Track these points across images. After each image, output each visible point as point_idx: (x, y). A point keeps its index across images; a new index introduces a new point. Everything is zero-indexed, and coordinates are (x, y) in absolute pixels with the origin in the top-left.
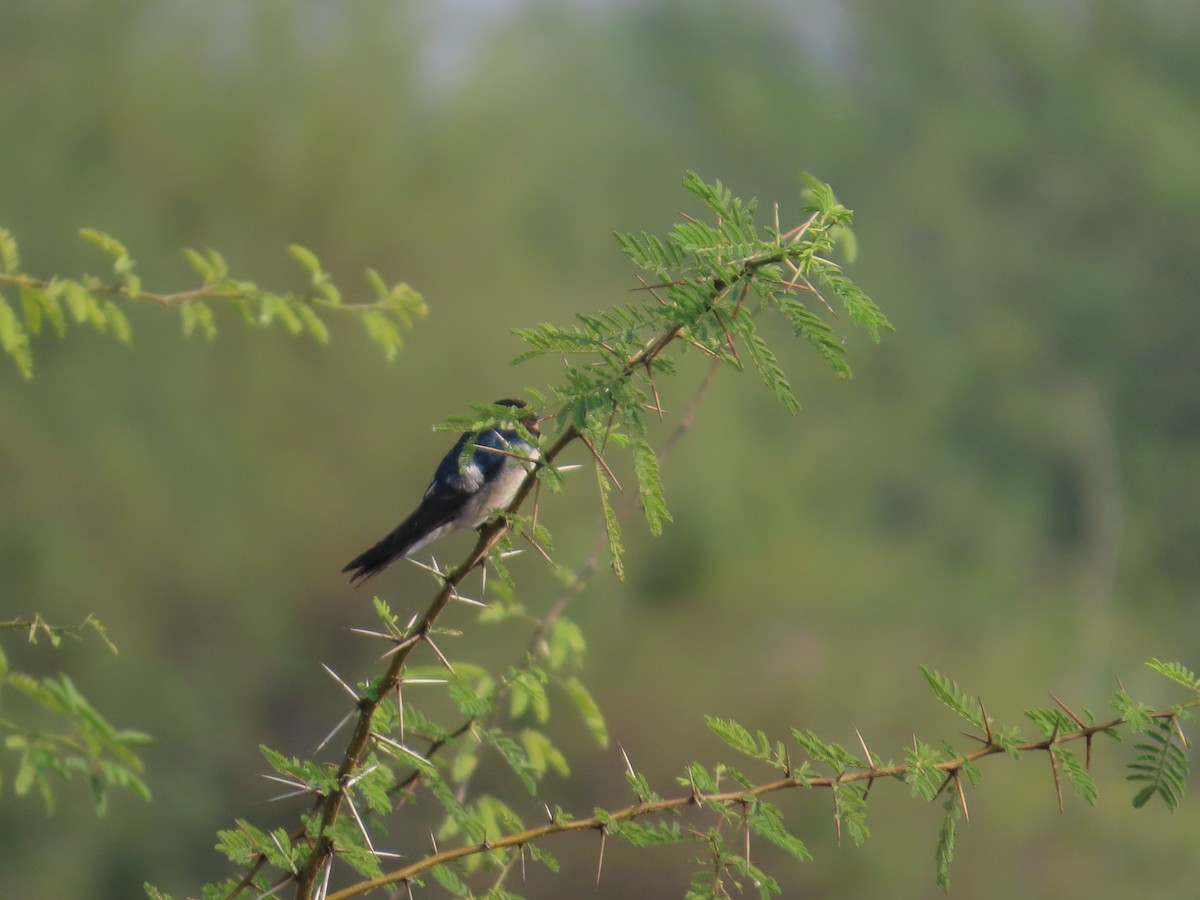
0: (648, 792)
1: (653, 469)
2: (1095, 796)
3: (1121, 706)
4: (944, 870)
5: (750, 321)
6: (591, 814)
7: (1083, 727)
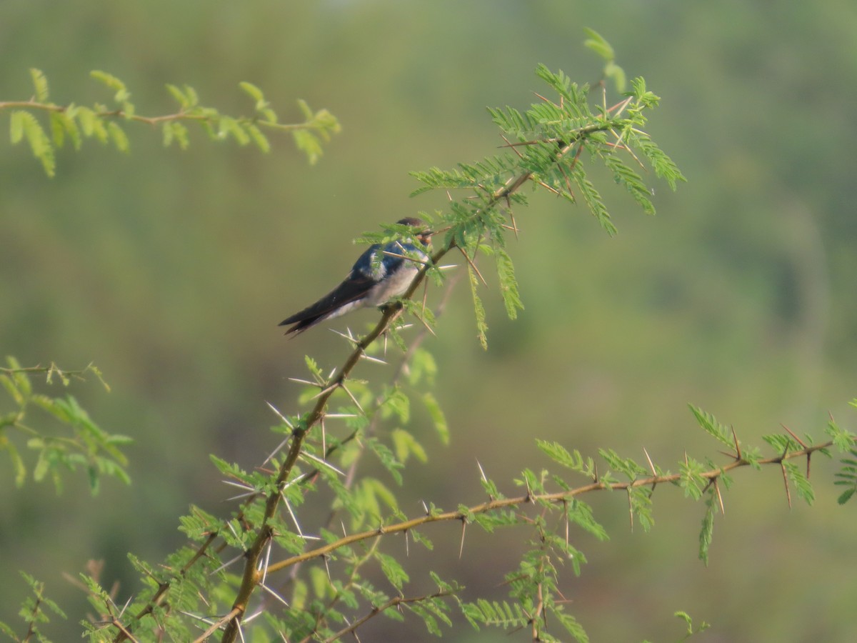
0: (496, 493)
1: (509, 271)
2: (813, 498)
3: (833, 433)
4: (705, 549)
5: (582, 170)
6: (456, 509)
7: (805, 448)
